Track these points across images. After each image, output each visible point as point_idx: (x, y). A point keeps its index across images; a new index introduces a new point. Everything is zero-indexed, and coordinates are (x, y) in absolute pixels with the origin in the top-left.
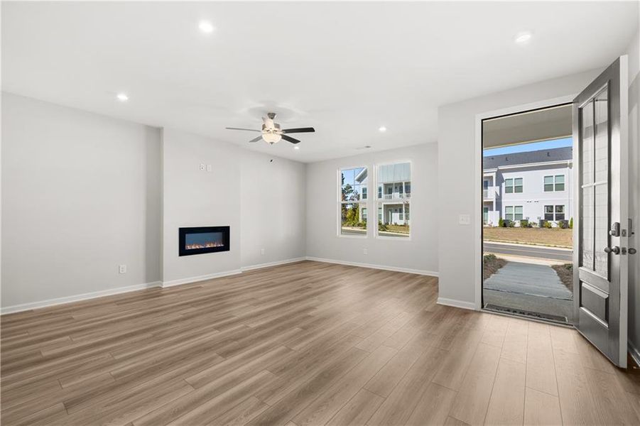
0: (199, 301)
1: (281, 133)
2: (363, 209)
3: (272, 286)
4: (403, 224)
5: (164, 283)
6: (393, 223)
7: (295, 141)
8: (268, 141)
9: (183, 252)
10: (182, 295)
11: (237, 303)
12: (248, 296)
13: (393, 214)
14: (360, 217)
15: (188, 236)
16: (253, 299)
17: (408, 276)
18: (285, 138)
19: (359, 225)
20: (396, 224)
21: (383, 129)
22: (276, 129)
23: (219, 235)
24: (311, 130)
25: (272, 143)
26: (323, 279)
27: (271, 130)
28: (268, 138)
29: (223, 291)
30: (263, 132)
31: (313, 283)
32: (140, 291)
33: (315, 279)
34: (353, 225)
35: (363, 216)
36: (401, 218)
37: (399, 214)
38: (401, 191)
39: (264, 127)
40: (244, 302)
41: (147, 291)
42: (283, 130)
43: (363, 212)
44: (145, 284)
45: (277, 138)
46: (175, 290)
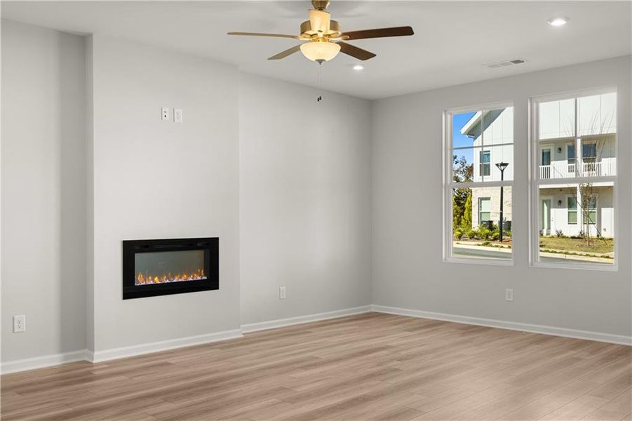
0: (178, 389)
1: (340, 39)
2: (481, 199)
3: (316, 365)
4: (577, 234)
5: (96, 353)
6: (553, 233)
7: (364, 55)
8: (312, 57)
9: (131, 290)
10: (137, 379)
11: (255, 397)
12: (272, 382)
13: (552, 210)
14: (475, 218)
15: (140, 258)
16: (282, 389)
17: (610, 349)
18: (346, 49)
19: (473, 236)
20: (560, 235)
21: (559, 23)
22: (331, 32)
23: (197, 256)
24: (407, 31)
25: (320, 61)
26: (420, 354)
27: (320, 35)
28: (312, 51)
29: (217, 371)
30: (302, 38)
31: (400, 360)
32: (51, 368)
33: (403, 353)
34: (460, 237)
35: (480, 214)
36: (572, 220)
37: (566, 210)
38: (572, 158)
39: (305, 27)
40: (267, 394)
41: (64, 368)
42: (344, 34)
43: (480, 207)
44: (60, 355)
45: (330, 51)
46: (116, 368)
